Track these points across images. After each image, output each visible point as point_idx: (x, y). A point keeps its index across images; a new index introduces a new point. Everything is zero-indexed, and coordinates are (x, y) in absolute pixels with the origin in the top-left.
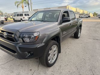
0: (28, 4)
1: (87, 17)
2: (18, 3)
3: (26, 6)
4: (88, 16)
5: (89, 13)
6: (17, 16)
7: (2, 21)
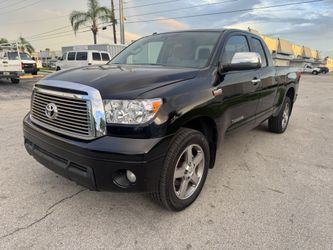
0: (114, 22)
1: (317, 73)
2: (82, 18)
3: (104, 28)
4: (318, 70)
5: (326, 59)
6: (69, 59)
7: (11, 73)
